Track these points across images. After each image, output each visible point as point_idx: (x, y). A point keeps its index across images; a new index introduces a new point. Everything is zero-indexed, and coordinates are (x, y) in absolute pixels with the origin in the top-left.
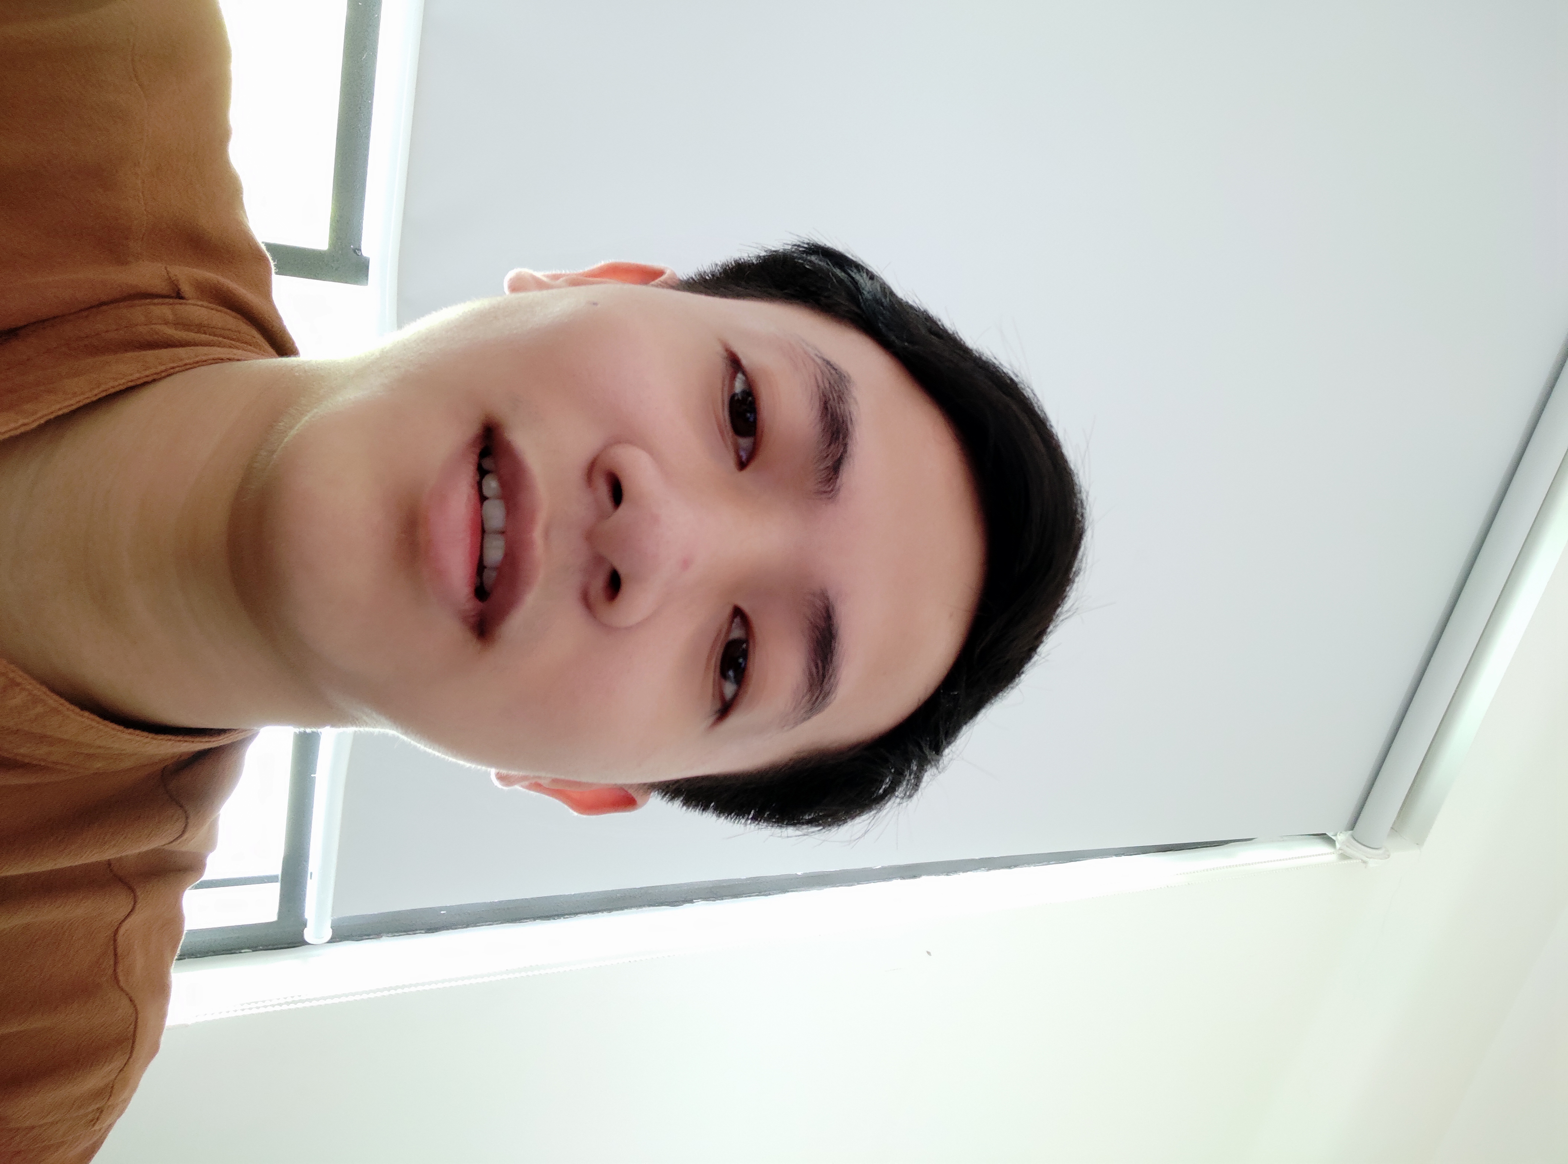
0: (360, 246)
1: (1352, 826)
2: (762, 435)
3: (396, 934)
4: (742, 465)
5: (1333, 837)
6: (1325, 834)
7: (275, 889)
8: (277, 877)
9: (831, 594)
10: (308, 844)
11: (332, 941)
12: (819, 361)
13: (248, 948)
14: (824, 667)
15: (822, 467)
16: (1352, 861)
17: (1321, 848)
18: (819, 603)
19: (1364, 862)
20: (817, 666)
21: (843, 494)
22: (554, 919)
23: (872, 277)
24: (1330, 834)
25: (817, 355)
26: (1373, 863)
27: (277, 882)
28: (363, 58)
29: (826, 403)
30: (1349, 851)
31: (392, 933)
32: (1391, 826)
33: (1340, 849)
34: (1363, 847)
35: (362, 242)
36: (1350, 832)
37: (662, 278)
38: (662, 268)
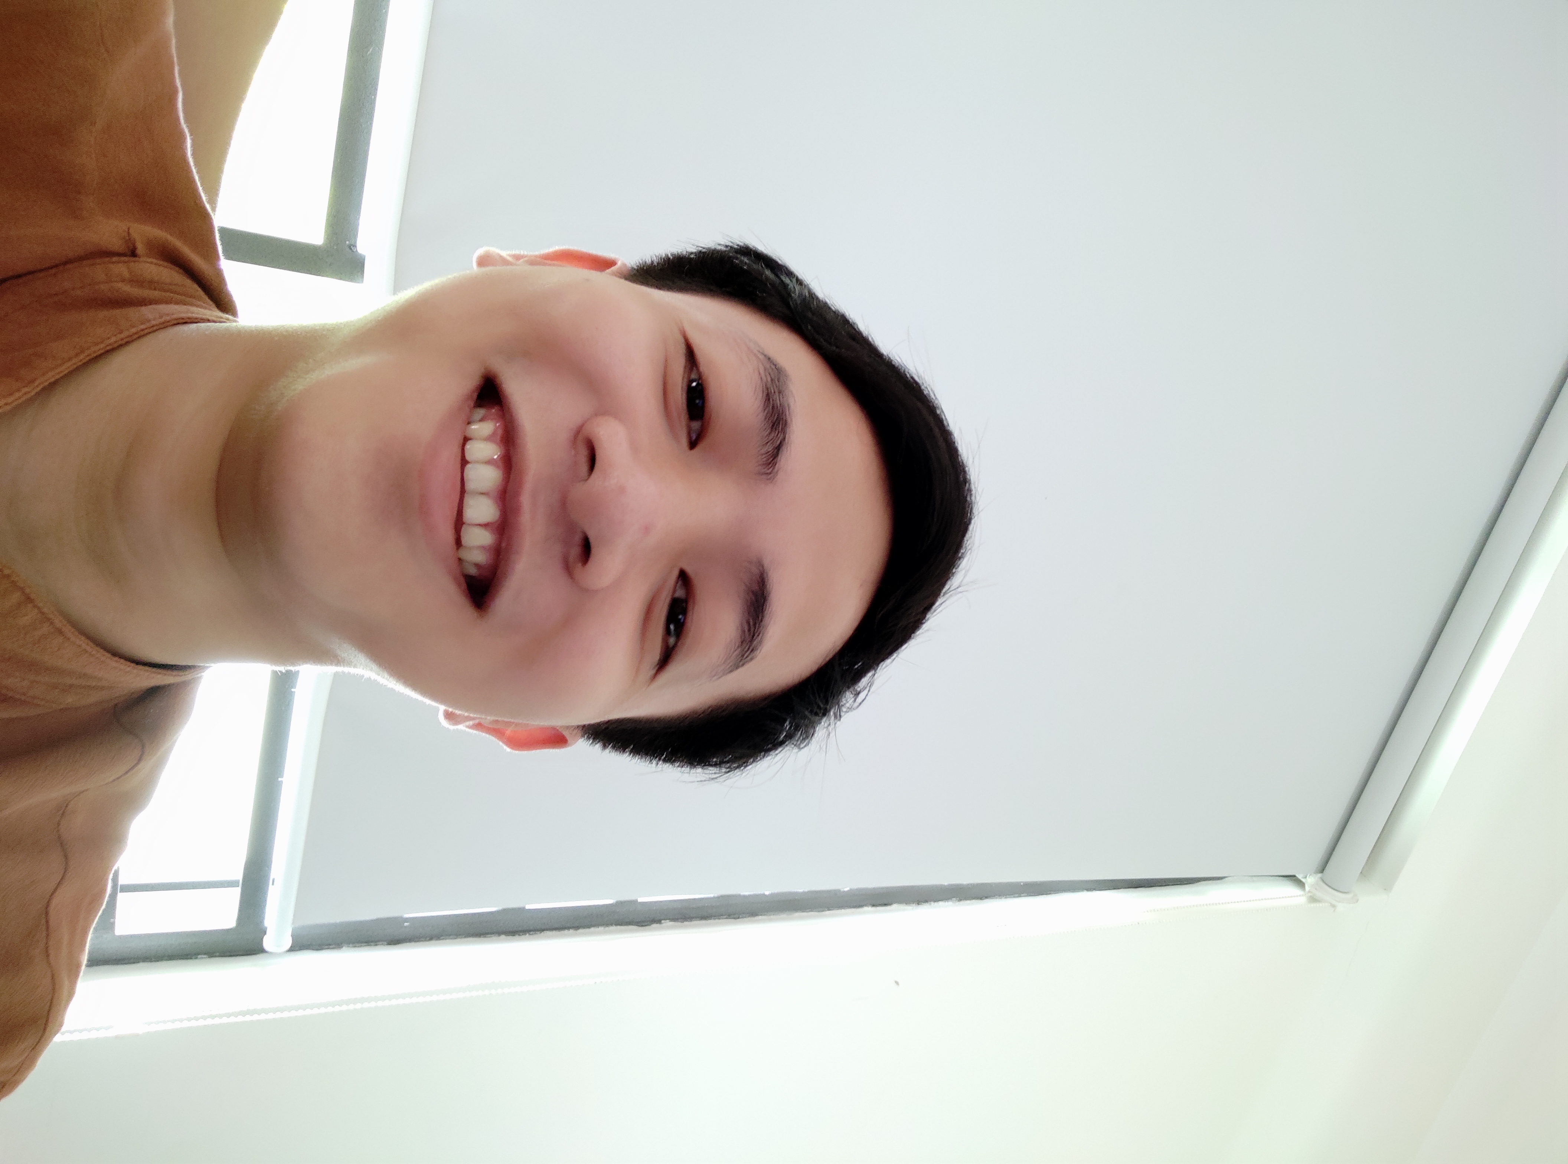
0: (356, 242)
1: (1322, 869)
2: (710, 418)
3: (357, 945)
4: (693, 445)
5: (1303, 880)
6: (1294, 876)
7: (235, 895)
8: (238, 882)
9: (766, 563)
10: (272, 848)
11: (292, 949)
12: (761, 357)
13: (205, 954)
14: (755, 625)
15: (763, 451)
16: (1318, 905)
17: (1291, 889)
18: (755, 570)
19: (1333, 906)
20: (748, 623)
21: (781, 475)
22: (520, 935)
23: (800, 282)
24: (1300, 876)
25: (759, 352)
26: (1341, 907)
27: (238, 886)
28: (369, 53)
29: (768, 395)
30: (1319, 894)
31: (354, 943)
32: (1360, 872)
33: (1309, 892)
34: (1330, 890)
35: (358, 239)
36: (1320, 875)
37: (613, 268)
38: (613, 258)
